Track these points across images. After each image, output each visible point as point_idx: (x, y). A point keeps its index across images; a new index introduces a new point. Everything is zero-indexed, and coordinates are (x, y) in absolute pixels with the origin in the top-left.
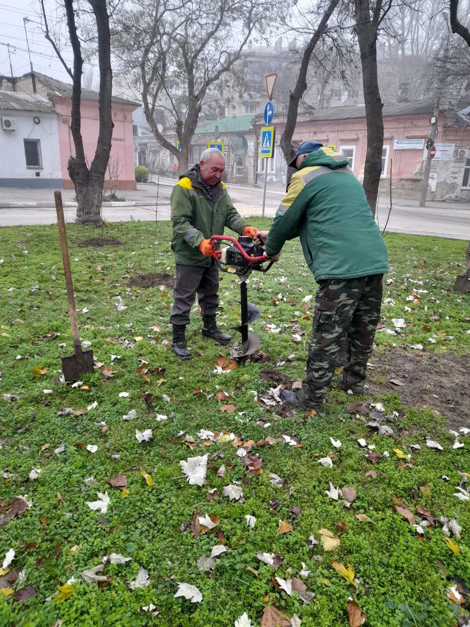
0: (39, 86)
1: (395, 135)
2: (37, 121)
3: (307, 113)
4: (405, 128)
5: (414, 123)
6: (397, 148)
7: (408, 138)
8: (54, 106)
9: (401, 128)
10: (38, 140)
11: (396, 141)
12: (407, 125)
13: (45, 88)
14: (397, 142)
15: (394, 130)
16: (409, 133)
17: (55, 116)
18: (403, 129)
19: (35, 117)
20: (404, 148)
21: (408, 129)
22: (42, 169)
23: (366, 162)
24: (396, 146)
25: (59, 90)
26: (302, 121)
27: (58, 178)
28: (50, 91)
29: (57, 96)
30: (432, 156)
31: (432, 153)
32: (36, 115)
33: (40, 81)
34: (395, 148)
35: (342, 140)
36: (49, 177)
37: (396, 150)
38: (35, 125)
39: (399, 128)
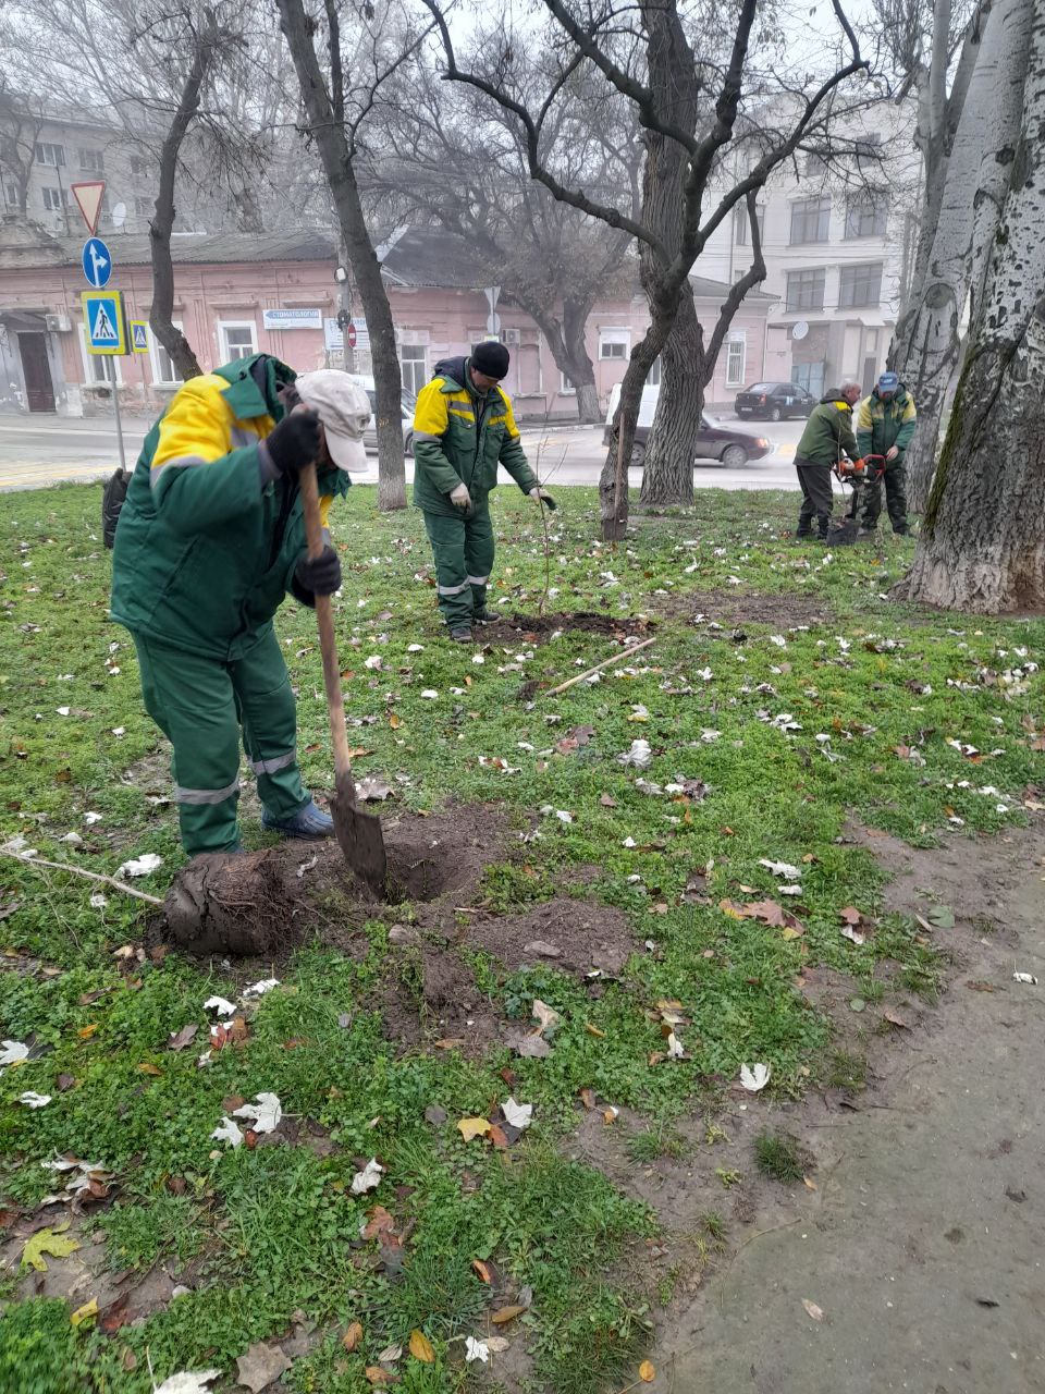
1: (262, 302)
3: (45, 247)
4: (278, 286)
5: (295, 278)
6: (270, 327)
7: (289, 306)
9: (271, 286)
11: (265, 312)
12: (281, 281)
14: (270, 315)
15: (256, 290)
16: (290, 297)
18: (275, 289)
20: (287, 327)
21: (286, 289)
23: (375, 362)
24: (269, 323)
26: (39, 264)
30: (353, 342)
31: (352, 336)
34: (266, 327)
37: (269, 331)
39: (267, 286)
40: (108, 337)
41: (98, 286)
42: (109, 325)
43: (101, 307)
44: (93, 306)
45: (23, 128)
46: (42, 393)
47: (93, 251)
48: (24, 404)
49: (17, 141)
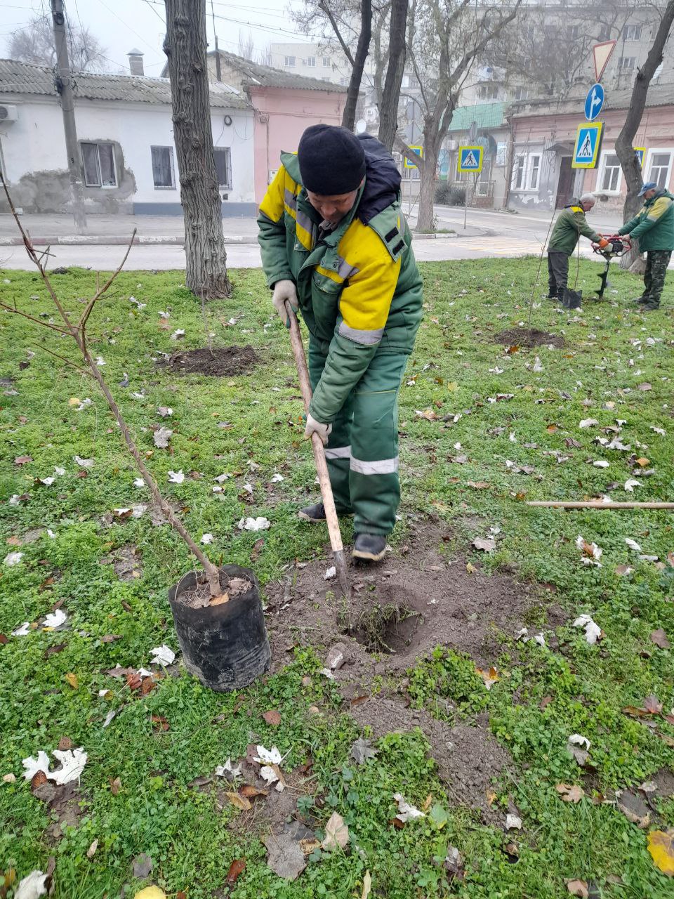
0: (225, 70)
2: (228, 121)
8: (250, 99)
10: (228, 149)
13: (235, 73)
17: (251, 114)
19: (226, 116)
22: (232, 189)
25: (257, 76)
27: (250, 202)
28: (245, 78)
29: (255, 85)
32: (227, 112)
33: (228, 64)
35: (651, 140)
36: (239, 201)
38: (226, 127)
40: (587, 156)
41: (590, 119)
42: (589, 147)
43: (588, 134)
44: (583, 133)
45: (619, 16)
46: (565, 198)
47: (594, 94)
48: (553, 204)
49: (612, 26)
